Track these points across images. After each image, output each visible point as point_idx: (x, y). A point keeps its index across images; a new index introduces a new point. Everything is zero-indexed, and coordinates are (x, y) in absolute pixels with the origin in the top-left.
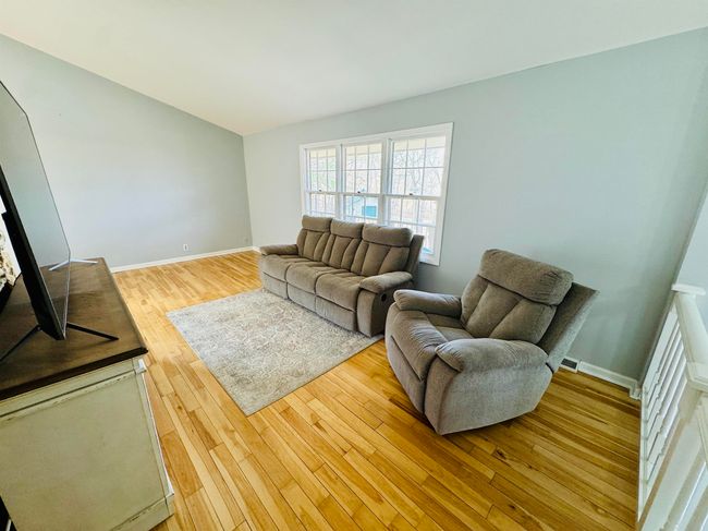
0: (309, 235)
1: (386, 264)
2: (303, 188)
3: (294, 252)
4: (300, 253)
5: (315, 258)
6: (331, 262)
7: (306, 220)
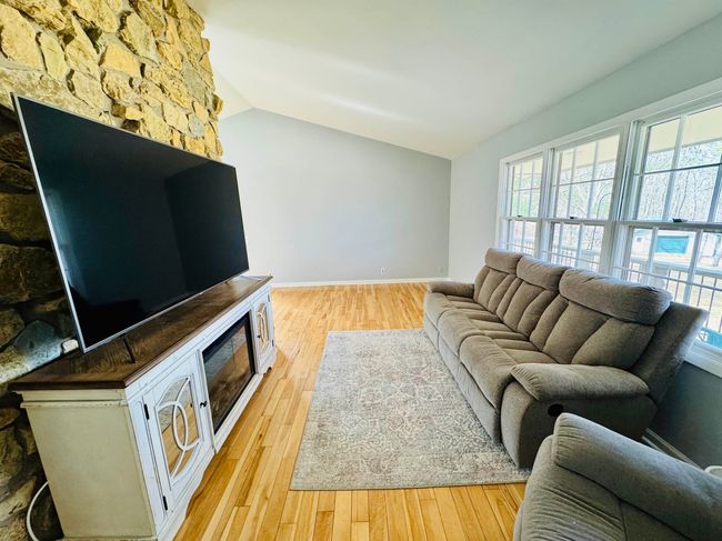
0: (491, 275)
1: (592, 346)
2: (500, 213)
3: (468, 294)
4: (475, 297)
5: (489, 308)
6: (506, 319)
7: (492, 255)
